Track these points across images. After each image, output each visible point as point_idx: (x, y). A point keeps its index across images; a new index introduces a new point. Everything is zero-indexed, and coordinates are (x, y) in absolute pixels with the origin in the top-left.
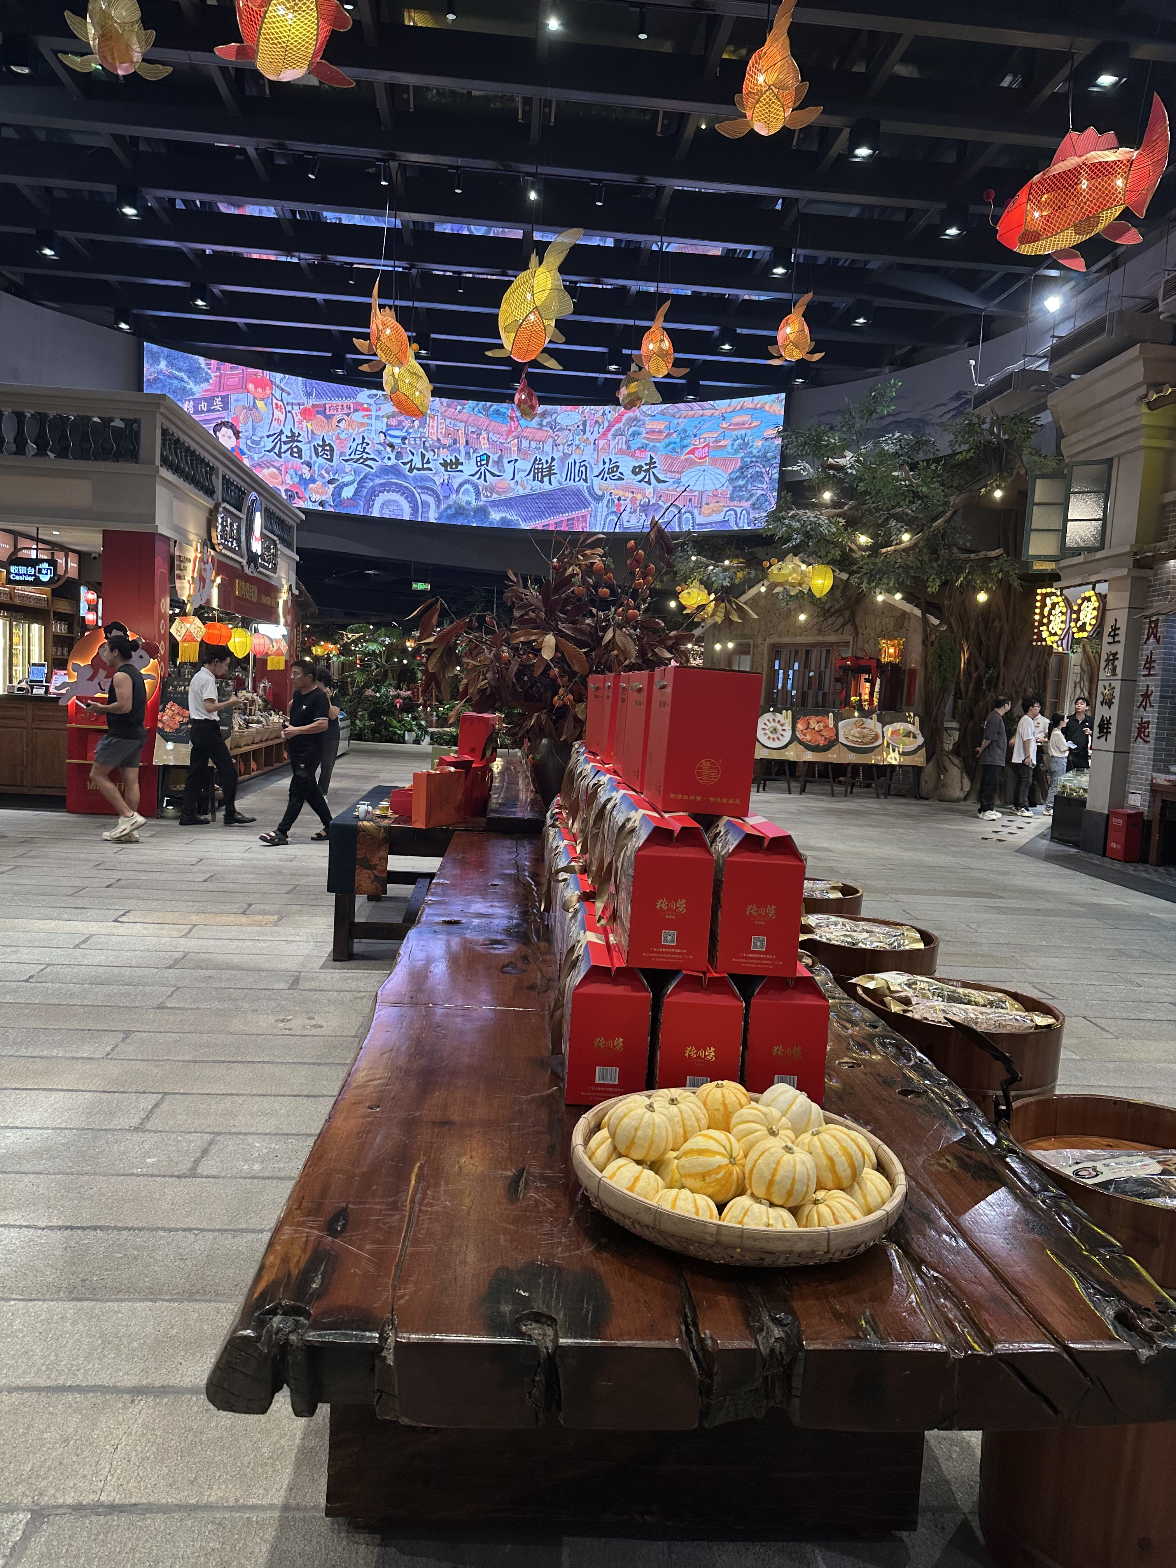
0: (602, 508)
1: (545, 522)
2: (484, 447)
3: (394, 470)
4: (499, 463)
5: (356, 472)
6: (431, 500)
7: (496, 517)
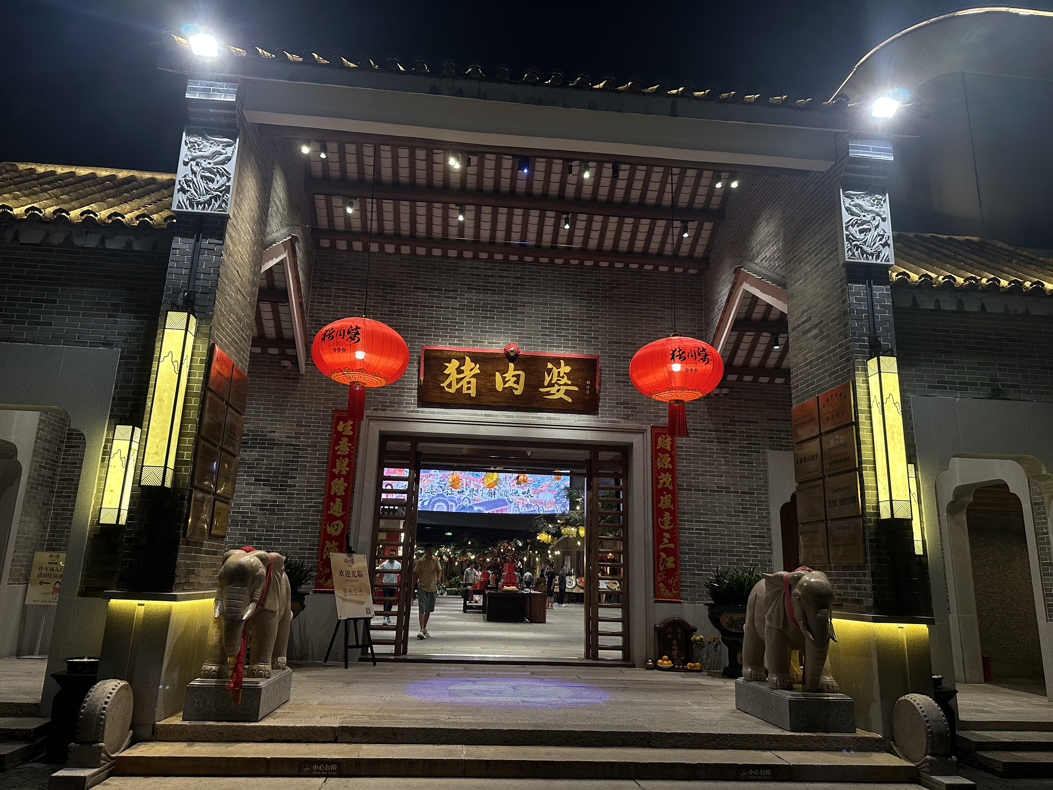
0: (512, 506)
1: (493, 510)
2: (472, 486)
3: (442, 495)
4: (477, 491)
5: (429, 496)
6: (454, 504)
7: (476, 509)
